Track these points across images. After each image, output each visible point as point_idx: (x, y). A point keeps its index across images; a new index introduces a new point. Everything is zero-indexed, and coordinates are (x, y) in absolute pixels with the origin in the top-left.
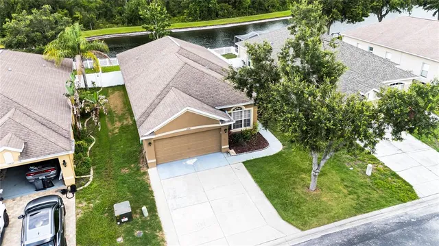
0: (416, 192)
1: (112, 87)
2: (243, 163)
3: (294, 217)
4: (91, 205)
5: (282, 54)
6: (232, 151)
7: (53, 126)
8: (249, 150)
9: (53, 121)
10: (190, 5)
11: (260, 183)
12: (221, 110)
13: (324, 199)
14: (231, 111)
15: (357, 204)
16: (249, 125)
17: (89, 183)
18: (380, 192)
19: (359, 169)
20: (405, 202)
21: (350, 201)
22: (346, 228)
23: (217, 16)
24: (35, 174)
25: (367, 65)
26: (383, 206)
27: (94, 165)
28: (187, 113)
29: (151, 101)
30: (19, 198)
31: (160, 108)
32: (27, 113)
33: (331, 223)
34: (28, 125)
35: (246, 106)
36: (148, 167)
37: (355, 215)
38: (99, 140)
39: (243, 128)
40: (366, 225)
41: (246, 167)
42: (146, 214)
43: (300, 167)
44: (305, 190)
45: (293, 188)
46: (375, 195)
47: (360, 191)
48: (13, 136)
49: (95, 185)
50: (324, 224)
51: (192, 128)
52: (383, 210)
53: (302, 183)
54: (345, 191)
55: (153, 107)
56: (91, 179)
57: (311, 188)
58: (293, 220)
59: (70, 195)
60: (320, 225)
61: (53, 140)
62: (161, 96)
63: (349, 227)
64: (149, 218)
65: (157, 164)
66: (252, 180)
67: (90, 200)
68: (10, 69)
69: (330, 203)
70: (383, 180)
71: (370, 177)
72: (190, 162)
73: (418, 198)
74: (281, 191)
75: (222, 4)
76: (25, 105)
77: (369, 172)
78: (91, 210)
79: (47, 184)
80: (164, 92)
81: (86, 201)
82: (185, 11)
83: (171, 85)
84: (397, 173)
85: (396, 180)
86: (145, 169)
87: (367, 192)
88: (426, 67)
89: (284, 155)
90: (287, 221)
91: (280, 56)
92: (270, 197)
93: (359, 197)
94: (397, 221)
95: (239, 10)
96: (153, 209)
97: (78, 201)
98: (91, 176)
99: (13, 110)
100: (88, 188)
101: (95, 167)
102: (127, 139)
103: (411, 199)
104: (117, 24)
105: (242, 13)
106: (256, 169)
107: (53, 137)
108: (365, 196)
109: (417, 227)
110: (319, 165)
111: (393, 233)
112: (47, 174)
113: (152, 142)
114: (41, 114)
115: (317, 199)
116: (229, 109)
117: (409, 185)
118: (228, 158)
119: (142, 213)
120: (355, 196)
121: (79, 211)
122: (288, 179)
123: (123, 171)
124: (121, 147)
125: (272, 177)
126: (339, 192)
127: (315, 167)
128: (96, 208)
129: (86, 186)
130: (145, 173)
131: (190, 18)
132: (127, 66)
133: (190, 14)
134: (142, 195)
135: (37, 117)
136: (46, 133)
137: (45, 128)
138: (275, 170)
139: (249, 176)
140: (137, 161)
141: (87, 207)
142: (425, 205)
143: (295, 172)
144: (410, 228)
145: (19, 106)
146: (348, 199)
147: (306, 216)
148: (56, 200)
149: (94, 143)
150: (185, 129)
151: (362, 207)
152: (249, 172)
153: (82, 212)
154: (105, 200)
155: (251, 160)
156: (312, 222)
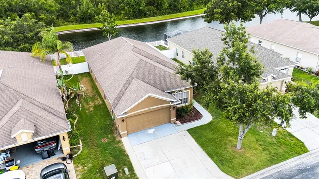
0: (307, 146)
1: (80, 74)
2: (188, 130)
3: (229, 169)
4: (86, 168)
5: (220, 58)
6: (178, 122)
7: (53, 111)
8: (189, 121)
9: (53, 107)
10: (126, 8)
11: (203, 145)
12: (169, 93)
13: (248, 155)
14: (176, 93)
15: (270, 157)
16: (187, 102)
17: (80, 151)
18: (283, 148)
19: (267, 132)
20: (300, 154)
21: (265, 156)
22: (265, 175)
23: (145, 16)
24: (41, 147)
25: (264, 57)
26: (287, 158)
27: (81, 137)
28: (149, 97)
29: (120, 89)
30: (31, 165)
31: (127, 94)
32: (33, 102)
33: (255, 172)
34: (35, 112)
35: (186, 89)
36: (121, 137)
37: (270, 166)
38: (80, 117)
39: (184, 105)
40: (278, 172)
41: (190, 133)
42: (127, 172)
43: (227, 132)
44: (234, 149)
45: (225, 148)
46: (280, 150)
47: (270, 148)
48: (26, 121)
49: (85, 152)
50: (251, 173)
51: (151, 108)
52: (288, 161)
53: (231, 144)
54: (261, 148)
55: (122, 93)
56: (81, 148)
57: (237, 147)
58: (229, 172)
59: (69, 161)
60: (248, 174)
61: (55, 122)
62: (127, 84)
63: (268, 174)
64: (129, 176)
65: (127, 134)
66: (196, 143)
67: (84, 164)
68: (11, 67)
69: (251, 158)
70: (284, 139)
71: (275, 137)
72: (151, 131)
73: (309, 151)
74: (218, 150)
75: (149, 7)
76: (30, 96)
77: (274, 134)
78: (86, 171)
79: (51, 153)
80: (129, 82)
81: (81, 165)
82: (122, 12)
83: (132, 76)
84: (292, 134)
85: (292, 138)
86: (119, 138)
87: (275, 149)
88: (300, 56)
89: (214, 123)
90: (225, 172)
91: (219, 60)
92: (211, 155)
93: (270, 152)
94: (298, 168)
95: (161, 11)
96: (131, 169)
97: (75, 165)
98: (81, 145)
99: (21, 100)
100: (80, 155)
101: (82, 138)
102: (101, 115)
103: (304, 152)
104: (72, 22)
105: (163, 13)
106: (197, 135)
107: (55, 120)
108: (275, 151)
109: (311, 172)
110: (243, 132)
111: (296, 177)
112: (50, 146)
113: (124, 119)
114: (42, 102)
115: (242, 155)
116: (174, 92)
117: (301, 142)
118: (176, 127)
119: (124, 172)
120: (267, 152)
121: (78, 172)
122: (221, 141)
123: (103, 140)
124: (98, 121)
125: (210, 140)
126: (256, 149)
127: (241, 134)
128: (90, 170)
129: (79, 153)
130: (120, 142)
131: (126, 17)
132: (93, 59)
133: (125, 15)
134: (121, 159)
135: (40, 104)
136: (50, 117)
137: (47, 113)
138: (210, 135)
139: (194, 140)
140: (111, 132)
141: (82, 170)
142: (314, 156)
143: (224, 136)
144: (307, 173)
145: (25, 97)
146: (263, 154)
147: (238, 168)
148: (62, 166)
149: (77, 119)
150: (147, 109)
151: (274, 160)
152: (193, 137)
153: (80, 173)
154: (95, 163)
155: (192, 128)
156: (242, 172)
